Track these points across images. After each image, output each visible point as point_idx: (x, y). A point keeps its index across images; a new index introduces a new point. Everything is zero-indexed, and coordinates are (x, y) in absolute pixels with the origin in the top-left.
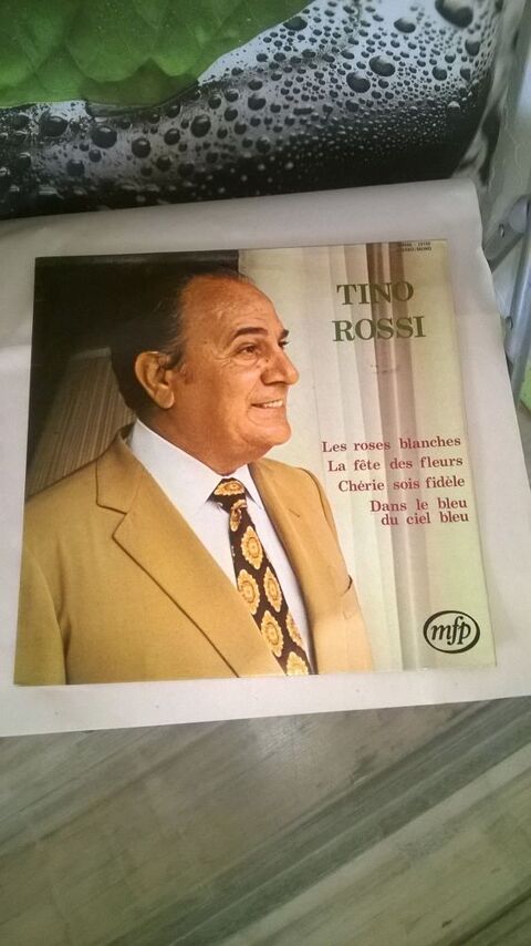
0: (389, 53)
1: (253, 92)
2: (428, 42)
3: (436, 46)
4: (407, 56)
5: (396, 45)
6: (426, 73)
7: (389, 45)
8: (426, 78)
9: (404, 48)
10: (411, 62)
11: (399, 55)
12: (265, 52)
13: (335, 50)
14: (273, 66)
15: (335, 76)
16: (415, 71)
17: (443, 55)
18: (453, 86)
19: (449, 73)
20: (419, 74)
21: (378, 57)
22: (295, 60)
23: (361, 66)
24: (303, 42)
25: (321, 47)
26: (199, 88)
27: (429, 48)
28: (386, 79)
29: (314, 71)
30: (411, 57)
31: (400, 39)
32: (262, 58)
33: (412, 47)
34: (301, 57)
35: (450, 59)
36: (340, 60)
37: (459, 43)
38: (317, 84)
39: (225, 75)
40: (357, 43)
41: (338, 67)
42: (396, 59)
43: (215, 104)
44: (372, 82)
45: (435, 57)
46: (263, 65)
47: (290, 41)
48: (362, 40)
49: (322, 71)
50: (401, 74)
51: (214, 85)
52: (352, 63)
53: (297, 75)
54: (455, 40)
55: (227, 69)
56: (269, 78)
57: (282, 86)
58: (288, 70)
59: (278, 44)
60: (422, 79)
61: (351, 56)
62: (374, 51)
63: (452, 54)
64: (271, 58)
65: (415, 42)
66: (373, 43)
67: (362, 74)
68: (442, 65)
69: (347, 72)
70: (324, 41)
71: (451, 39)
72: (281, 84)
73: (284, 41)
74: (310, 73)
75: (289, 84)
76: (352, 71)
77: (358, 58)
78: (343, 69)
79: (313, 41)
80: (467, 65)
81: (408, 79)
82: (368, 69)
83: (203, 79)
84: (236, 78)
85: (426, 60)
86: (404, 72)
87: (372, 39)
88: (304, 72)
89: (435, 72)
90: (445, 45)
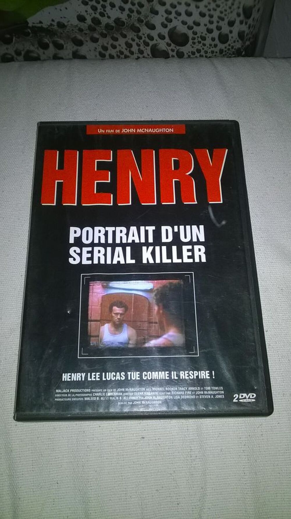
0: (184, 23)
1: (76, 48)
2: (215, 10)
3: (221, 12)
4: (198, 24)
5: (189, 14)
6: (213, 39)
7: (183, 13)
8: (213, 43)
9: (196, 17)
10: (201, 30)
11: (192, 25)
12: (84, 14)
13: (140, 21)
14: (92, 29)
15: (142, 47)
16: (204, 38)
17: (226, 21)
18: (232, 47)
19: (230, 36)
20: (208, 42)
21: (175, 28)
22: (108, 26)
23: (162, 37)
24: (114, 9)
25: (129, 16)
26: (29, 28)
27: (216, 14)
28: (183, 49)
29: (124, 40)
30: (202, 24)
31: (192, 8)
32: (81, 18)
33: (202, 15)
34: (113, 25)
35: (231, 24)
36: (145, 31)
37: (239, 8)
38: (127, 53)
39: (51, 25)
40: (156, 13)
41: (143, 38)
42: (190, 28)
43: (45, 47)
44: (171, 53)
45: (221, 23)
46: (84, 26)
47: (104, 7)
48: (161, 10)
49: (130, 41)
50: (194, 43)
51: (41, 29)
52: (154, 34)
53: (111, 42)
54: (235, 6)
55: (53, 21)
56: (88, 39)
57: (100, 49)
58: (104, 36)
59: (94, 9)
60: (210, 45)
61: (152, 27)
62: (170, 21)
63: (233, 19)
64: (89, 21)
65: (205, 10)
66: (170, 13)
67: (162, 45)
68: (225, 29)
69: (151, 43)
70: (131, 11)
71: (233, 4)
72: (98, 46)
73: (99, 6)
74: (122, 41)
75: (105, 48)
76: (154, 42)
77: (159, 29)
78: (147, 40)
79: (122, 9)
80: (244, 28)
81: (199, 47)
82: (167, 40)
83: (32, 21)
84: (60, 30)
85: (213, 27)
86: (196, 41)
87: (170, 9)
88: (116, 40)
89: (220, 36)
90: (229, 11)
